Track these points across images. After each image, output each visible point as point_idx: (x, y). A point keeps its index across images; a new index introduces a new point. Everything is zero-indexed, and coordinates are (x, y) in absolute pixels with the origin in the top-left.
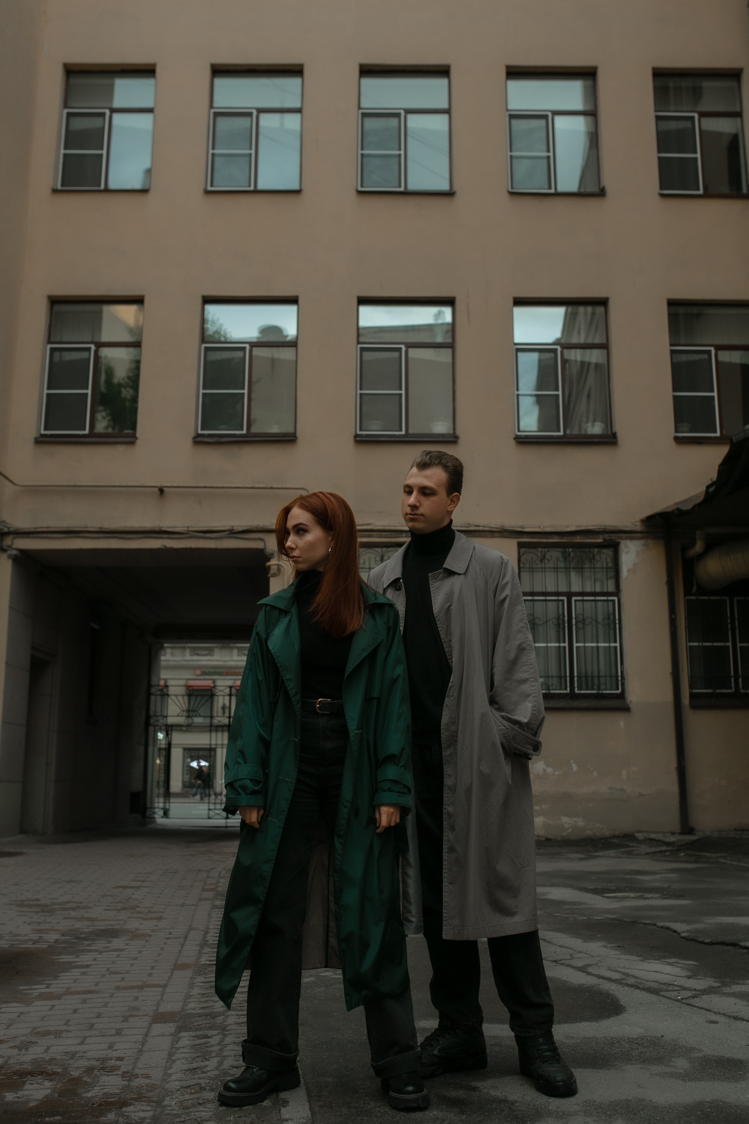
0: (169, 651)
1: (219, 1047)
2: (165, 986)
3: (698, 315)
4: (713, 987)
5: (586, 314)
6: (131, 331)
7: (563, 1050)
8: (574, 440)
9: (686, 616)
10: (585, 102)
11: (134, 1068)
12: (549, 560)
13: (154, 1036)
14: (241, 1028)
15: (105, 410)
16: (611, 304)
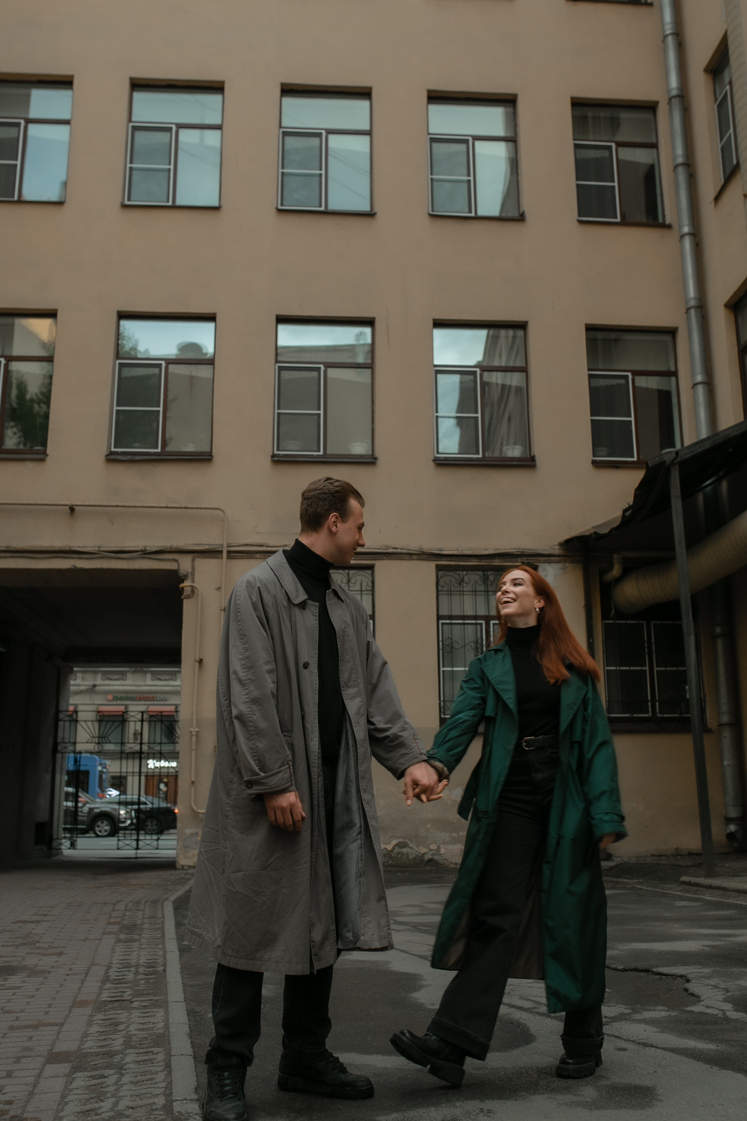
0: (79, 675)
1: (116, 1087)
2: (62, 1025)
3: (616, 340)
4: (624, 1014)
5: (507, 337)
6: (44, 345)
7: (471, 1081)
8: (493, 463)
9: (604, 640)
10: (507, 129)
11: (23, 1113)
12: (467, 584)
13: (47, 1078)
14: (140, 1067)
15: (16, 426)
16: (531, 329)
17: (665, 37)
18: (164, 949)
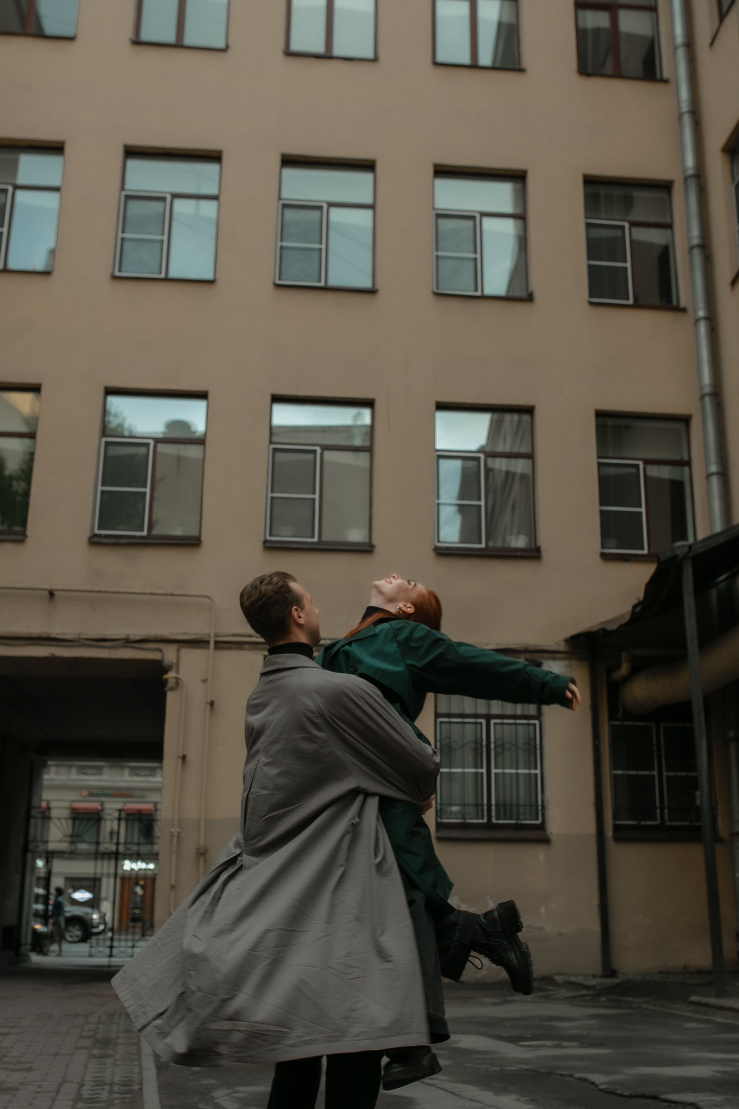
0: (53, 769)
3: (627, 427)
5: (512, 421)
8: (496, 553)
9: (611, 742)
10: (516, 205)
16: (538, 413)
17: (681, 115)
18: (140, 1066)
